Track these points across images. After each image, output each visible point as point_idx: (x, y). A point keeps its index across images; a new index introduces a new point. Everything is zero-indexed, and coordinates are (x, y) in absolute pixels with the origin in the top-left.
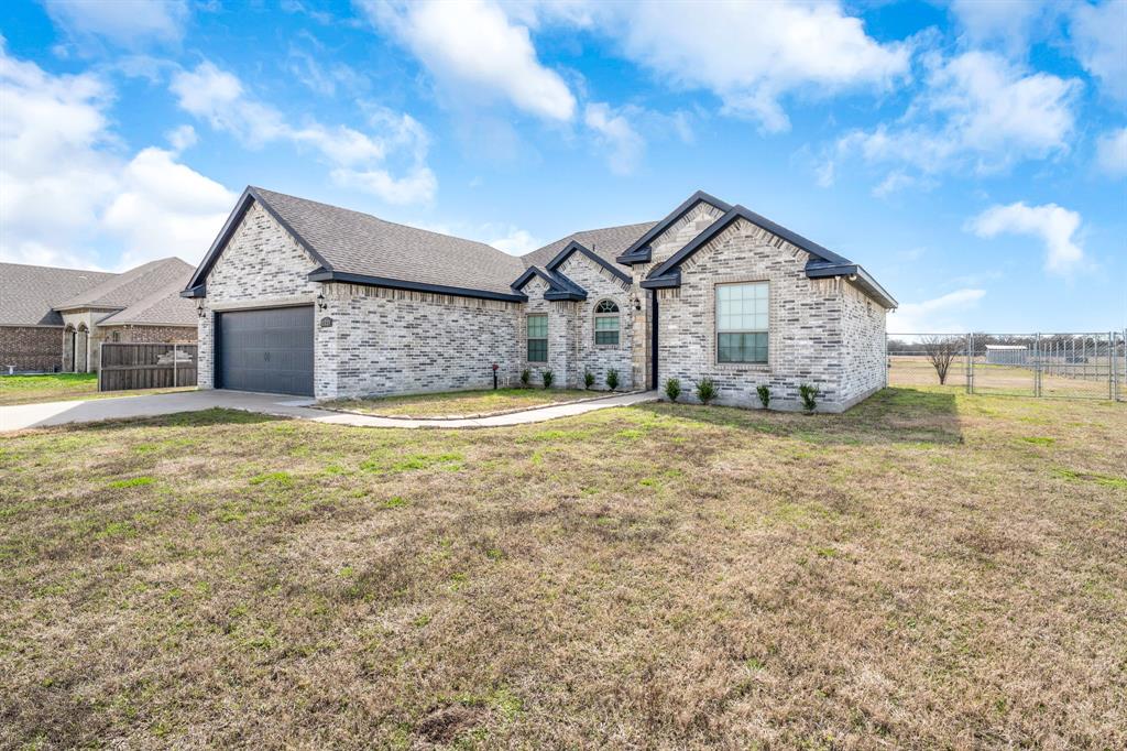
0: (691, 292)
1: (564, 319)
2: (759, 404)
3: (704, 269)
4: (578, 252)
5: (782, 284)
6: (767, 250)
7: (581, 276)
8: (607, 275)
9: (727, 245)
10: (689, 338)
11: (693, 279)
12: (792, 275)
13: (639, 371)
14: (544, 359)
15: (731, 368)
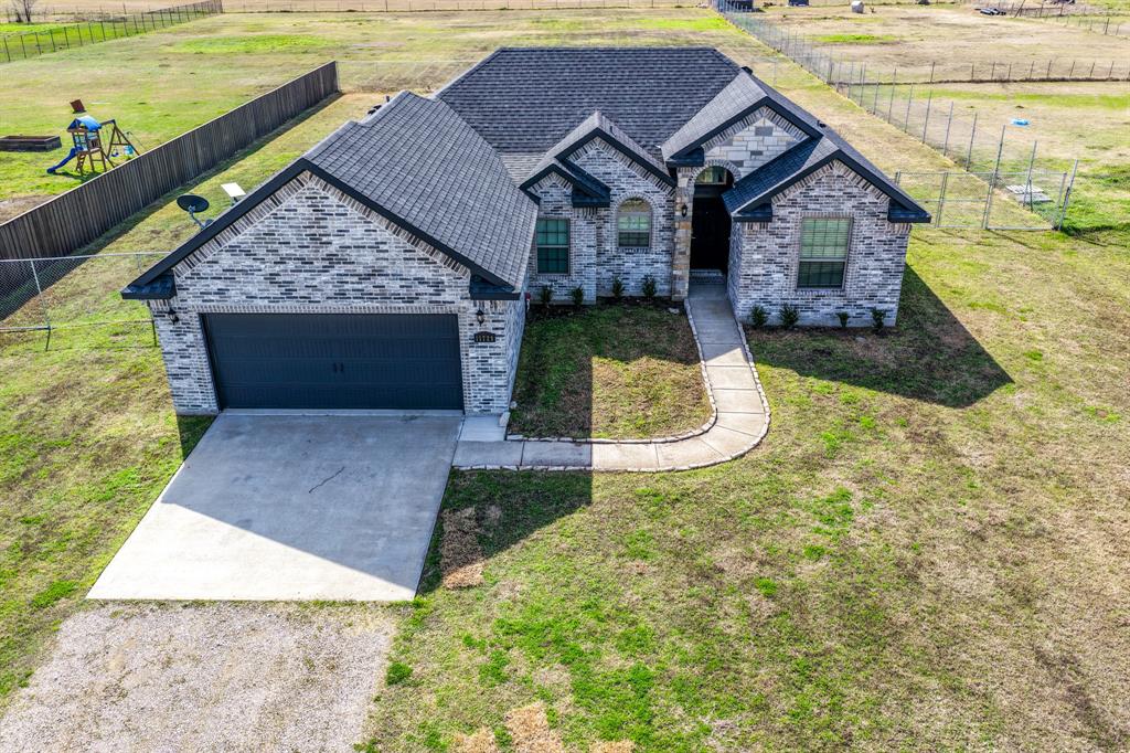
0: (779, 224)
1: (593, 226)
2: (838, 323)
3: (794, 203)
4: (598, 140)
5: (865, 222)
6: (855, 191)
7: (602, 169)
8: (636, 170)
9: (819, 182)
10: (773, 267)
11: (782, 212)
12: (873, 215)
13: (681, 278)
14: (566, 271)
15: (810, 294)
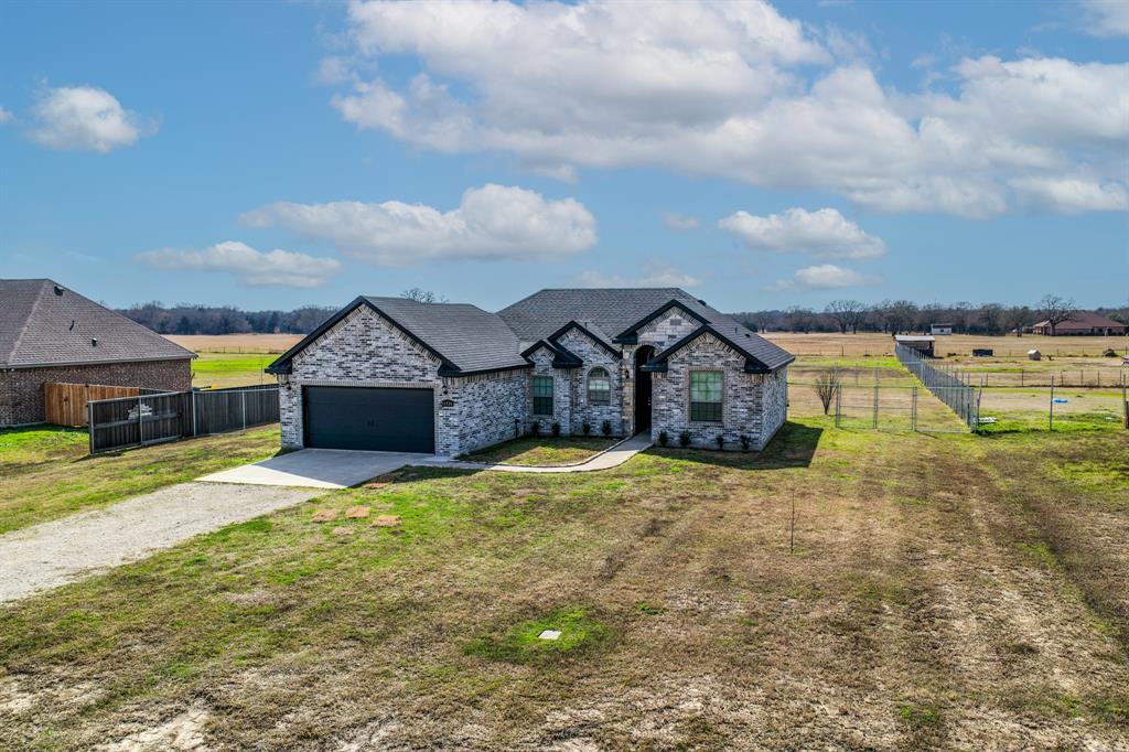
0: (674, 375)
1: (568, 382)
2: (717, 447)
3: (683, 361)
4: (575, 329)
5: (731, 374)
6: (722, 353)
7: (578, 348)
8: (599, 349)
9: (698, 347)
10: (673, 405)
11: (675, 367)
12: (736, 369)
13: (628, 421)
14: (551, 413)
15: (700, 425)
